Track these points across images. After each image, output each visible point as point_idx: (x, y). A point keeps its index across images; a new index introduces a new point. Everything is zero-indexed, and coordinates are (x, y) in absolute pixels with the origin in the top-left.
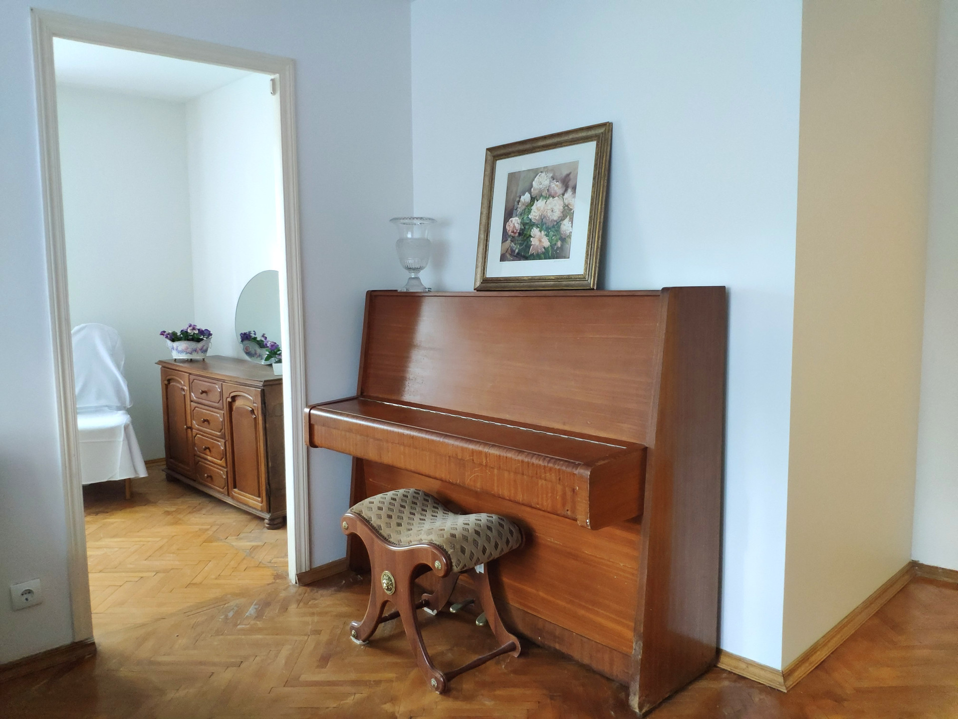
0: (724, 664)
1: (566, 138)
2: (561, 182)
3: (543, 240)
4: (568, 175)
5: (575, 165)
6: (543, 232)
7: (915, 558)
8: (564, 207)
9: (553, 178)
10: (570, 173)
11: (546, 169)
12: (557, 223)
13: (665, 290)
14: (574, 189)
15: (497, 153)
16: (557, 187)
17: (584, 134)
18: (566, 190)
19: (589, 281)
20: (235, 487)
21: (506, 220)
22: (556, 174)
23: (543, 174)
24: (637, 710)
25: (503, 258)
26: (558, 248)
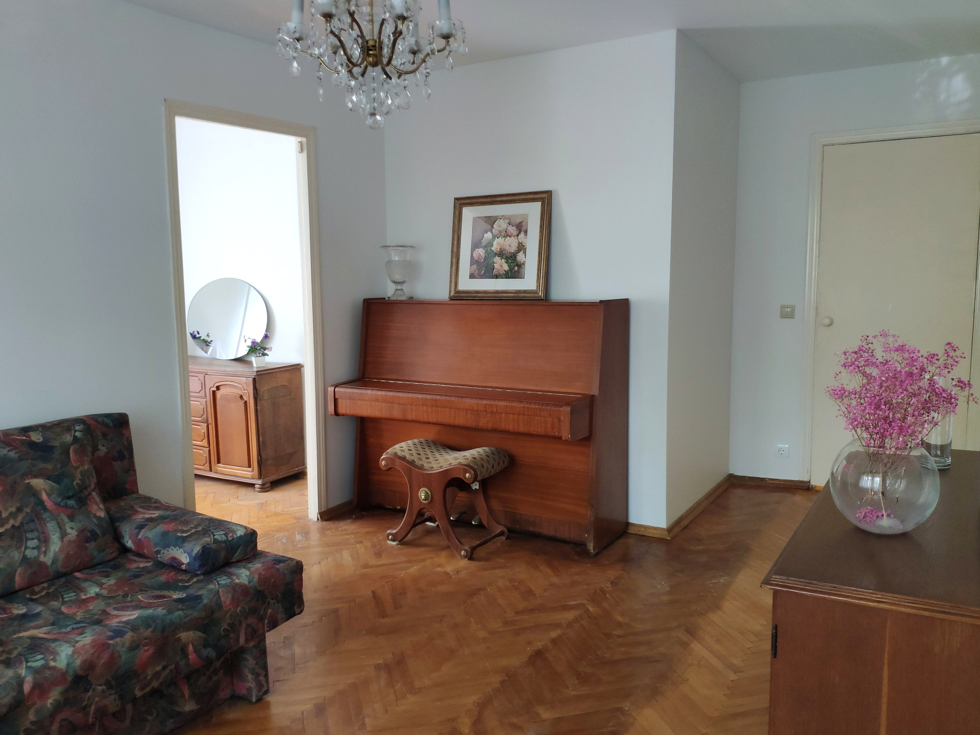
0: (631, 530)
1: (518, 197)
2: (516, 227)
3: (503, 265)
4: (521, 223)
5: (526, 216)
6: (503, 260)
7: (731, 472)
8: (519, 244)
9: (509, 223)
10: (522, 222)
11: (503, 217)
12: (514, 255)
13: (601, 301)
14: (526, 232)
15: (461, 203)
16: (512, 230)
17: (532, 196)
18: (520, 233)
19: (540, 294)
20: (219, 462)
21: (473, 251)
22: (512, 221)
23: (501, 220)
24: (592, 551)
25: (472, 276)
26: (515, 271)
